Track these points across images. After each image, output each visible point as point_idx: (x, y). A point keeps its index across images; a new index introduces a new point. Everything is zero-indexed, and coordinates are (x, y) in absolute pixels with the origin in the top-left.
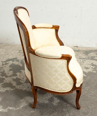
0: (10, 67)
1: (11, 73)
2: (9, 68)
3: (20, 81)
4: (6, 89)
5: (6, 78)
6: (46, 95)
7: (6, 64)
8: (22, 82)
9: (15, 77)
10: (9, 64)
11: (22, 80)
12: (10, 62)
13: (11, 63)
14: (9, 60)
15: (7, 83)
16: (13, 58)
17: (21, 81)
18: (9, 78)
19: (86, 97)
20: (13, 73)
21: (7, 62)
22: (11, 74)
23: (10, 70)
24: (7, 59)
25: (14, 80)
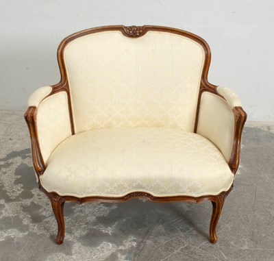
0: (16, 174)
1: (19, 189)
2: (14, 176)
3: (40, 210)
4: (6, 235)
5: (6, 204)
6: (99, 248)
7: (7, 165)
8: (44, 213)
9: (28, 202)
10: (15, 167)
11: (45, 209)
12: (16, 159)
13: (19, 164)
14: (14, 154)
15: (8, 217)
16: (23, 149)
17: (42, 212)
18: (15, 203)
19: (192, 253)
20: (22, 190)
21: (10, 161)
22: (19, 192)
23: (17, 182)
24: (11, 152)
25: (25, 209)
